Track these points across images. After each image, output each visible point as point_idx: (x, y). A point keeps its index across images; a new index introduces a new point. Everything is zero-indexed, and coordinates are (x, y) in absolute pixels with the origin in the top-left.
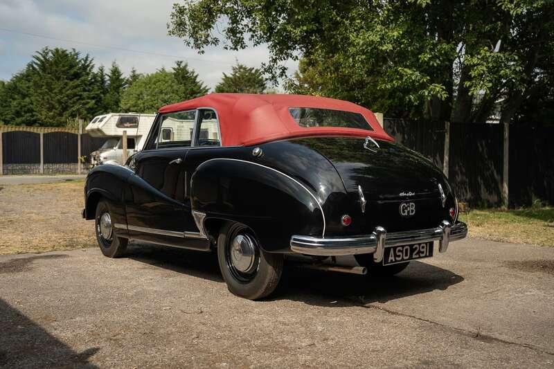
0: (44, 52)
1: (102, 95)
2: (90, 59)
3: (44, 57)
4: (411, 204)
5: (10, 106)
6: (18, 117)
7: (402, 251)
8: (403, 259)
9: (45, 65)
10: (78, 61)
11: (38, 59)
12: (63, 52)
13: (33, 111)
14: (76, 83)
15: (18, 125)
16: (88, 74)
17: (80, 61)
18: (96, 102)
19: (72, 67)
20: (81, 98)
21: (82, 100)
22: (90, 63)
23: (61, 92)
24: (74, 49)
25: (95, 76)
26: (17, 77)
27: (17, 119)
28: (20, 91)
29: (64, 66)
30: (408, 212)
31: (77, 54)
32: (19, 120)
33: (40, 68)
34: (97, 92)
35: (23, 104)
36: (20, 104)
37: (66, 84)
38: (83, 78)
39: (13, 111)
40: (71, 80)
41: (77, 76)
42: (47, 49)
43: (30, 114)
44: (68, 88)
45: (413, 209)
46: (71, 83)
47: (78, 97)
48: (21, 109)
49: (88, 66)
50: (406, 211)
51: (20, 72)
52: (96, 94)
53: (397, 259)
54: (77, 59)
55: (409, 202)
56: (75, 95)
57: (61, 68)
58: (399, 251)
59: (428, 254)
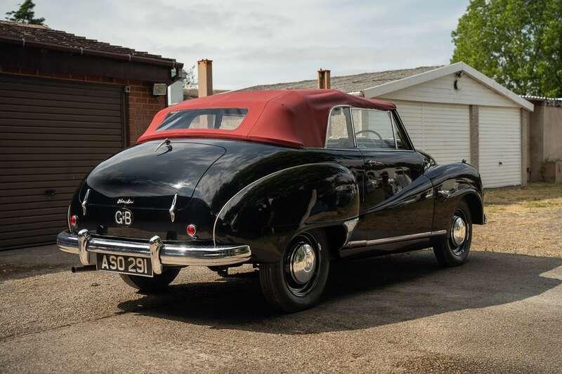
4: (127, 212)
7: (116, 261)
8: (117, 269)
30: (124, 221)
45: (129, 218)
50: (121, 219)
53: (111, 267)
55: (125, 211)
58: (113, 260)
59: (146, 272)
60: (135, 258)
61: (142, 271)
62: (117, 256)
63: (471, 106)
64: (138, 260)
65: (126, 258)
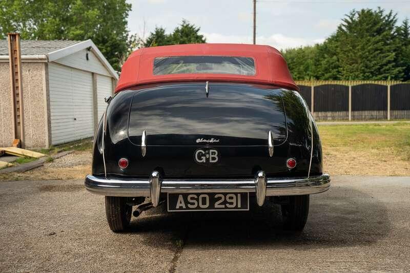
0: (351, 14)
1: (404, 47)
2: (393, 15)
3: (351, 19)
4: (211, 151)
5: (321, 64)
6: (327, 73)
7: (197, 200)
8: (198, 207)
9: (351, 26)
10: (382, 17)
11: (346, 21)
12: (369, 11)
13: (339, 67)
14: (378, 39)
15: (326, 79)
16: (391, 29)
17: (384, 18)
18: (396, 54)
19: (375, 23)
20: (382, 51)
21: (383, 53)
22: (394, 18)
23: (363, 49)
24: (379, 8)
25: (399, 29)
26: (329, 39)
27: (326, 75)
28: (329, 51)
29: (367, 25)
30: (207, 160)
31: (381, 12)
32: (327, 75)
33: (347, 29)
34: (398, 45)
35: (331, 61)
36: (328, 61)
37: (369, 41)
38: (385, 33)
39: (323, 68)
40: (374, 36)
41: (379, 32)
42: (354, 11)
43: (337, 70)
44: (370, 44)
45: (216, 156)
46: (373, 39)
47: (379, 51)
48: (329, 66)
49: (392, 20)
50: (204, 158)
51: (331, 35)
52: (398, 47)
53: (189, 206)
54: (381, 16)
55: (209, 149)
56: (376, 50)
57: (365, 26)
58: (192, 198)
59: (239, 206)
60: (225, 194)
61: (233, 206)
62: (198, 195)
63: (93, 74)
64: (228, 196)
65: (211, 195)
